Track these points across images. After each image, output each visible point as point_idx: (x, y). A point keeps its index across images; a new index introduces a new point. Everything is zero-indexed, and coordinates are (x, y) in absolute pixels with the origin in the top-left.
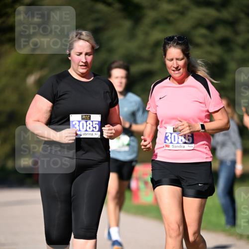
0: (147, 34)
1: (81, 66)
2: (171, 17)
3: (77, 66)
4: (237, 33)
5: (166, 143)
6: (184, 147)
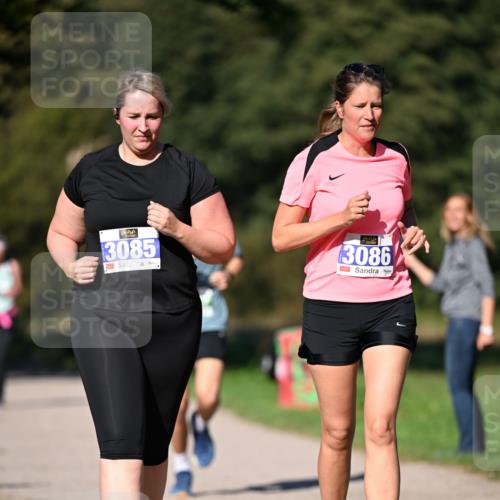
0: (308, 67)
2: (357, 33)
5: (342, 262)
6: (377, 272)
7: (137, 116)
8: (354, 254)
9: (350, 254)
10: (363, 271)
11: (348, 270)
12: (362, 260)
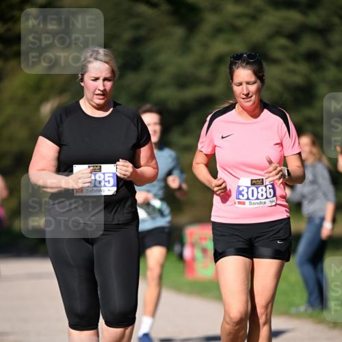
0: (206, 46)
1: (97, 95)
2: (239, 23)
3: (92, 95)
4: (329, 45)
5: (239, 199)
6: (265, 203)
7: (96, 79)
8: (247, 193)
9: (244, 193)
10: (254, 204)
11: (244, 203)
12: (253, 196)
